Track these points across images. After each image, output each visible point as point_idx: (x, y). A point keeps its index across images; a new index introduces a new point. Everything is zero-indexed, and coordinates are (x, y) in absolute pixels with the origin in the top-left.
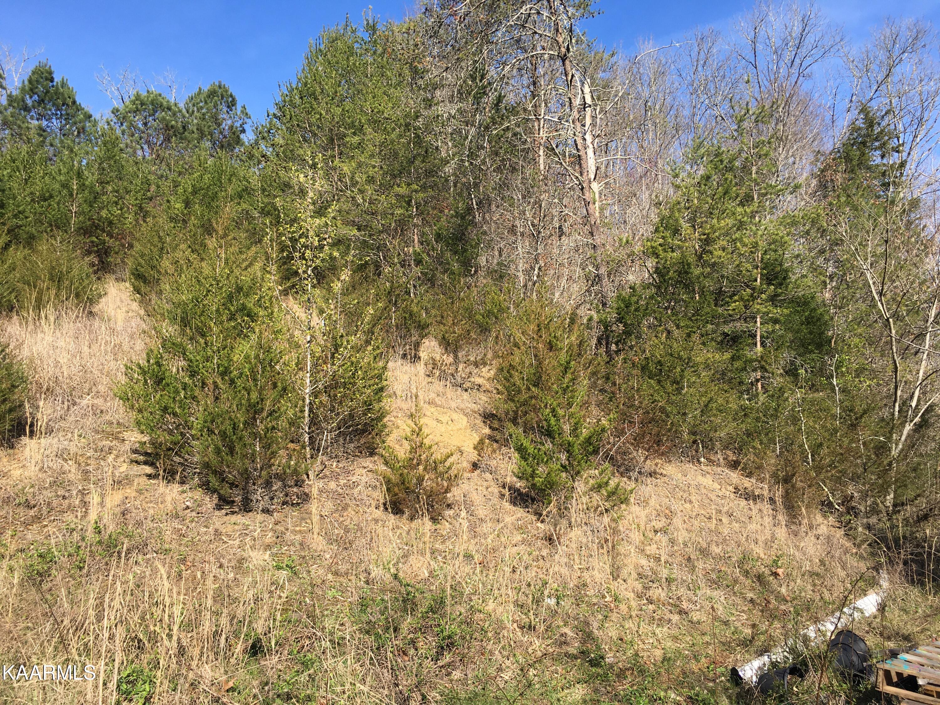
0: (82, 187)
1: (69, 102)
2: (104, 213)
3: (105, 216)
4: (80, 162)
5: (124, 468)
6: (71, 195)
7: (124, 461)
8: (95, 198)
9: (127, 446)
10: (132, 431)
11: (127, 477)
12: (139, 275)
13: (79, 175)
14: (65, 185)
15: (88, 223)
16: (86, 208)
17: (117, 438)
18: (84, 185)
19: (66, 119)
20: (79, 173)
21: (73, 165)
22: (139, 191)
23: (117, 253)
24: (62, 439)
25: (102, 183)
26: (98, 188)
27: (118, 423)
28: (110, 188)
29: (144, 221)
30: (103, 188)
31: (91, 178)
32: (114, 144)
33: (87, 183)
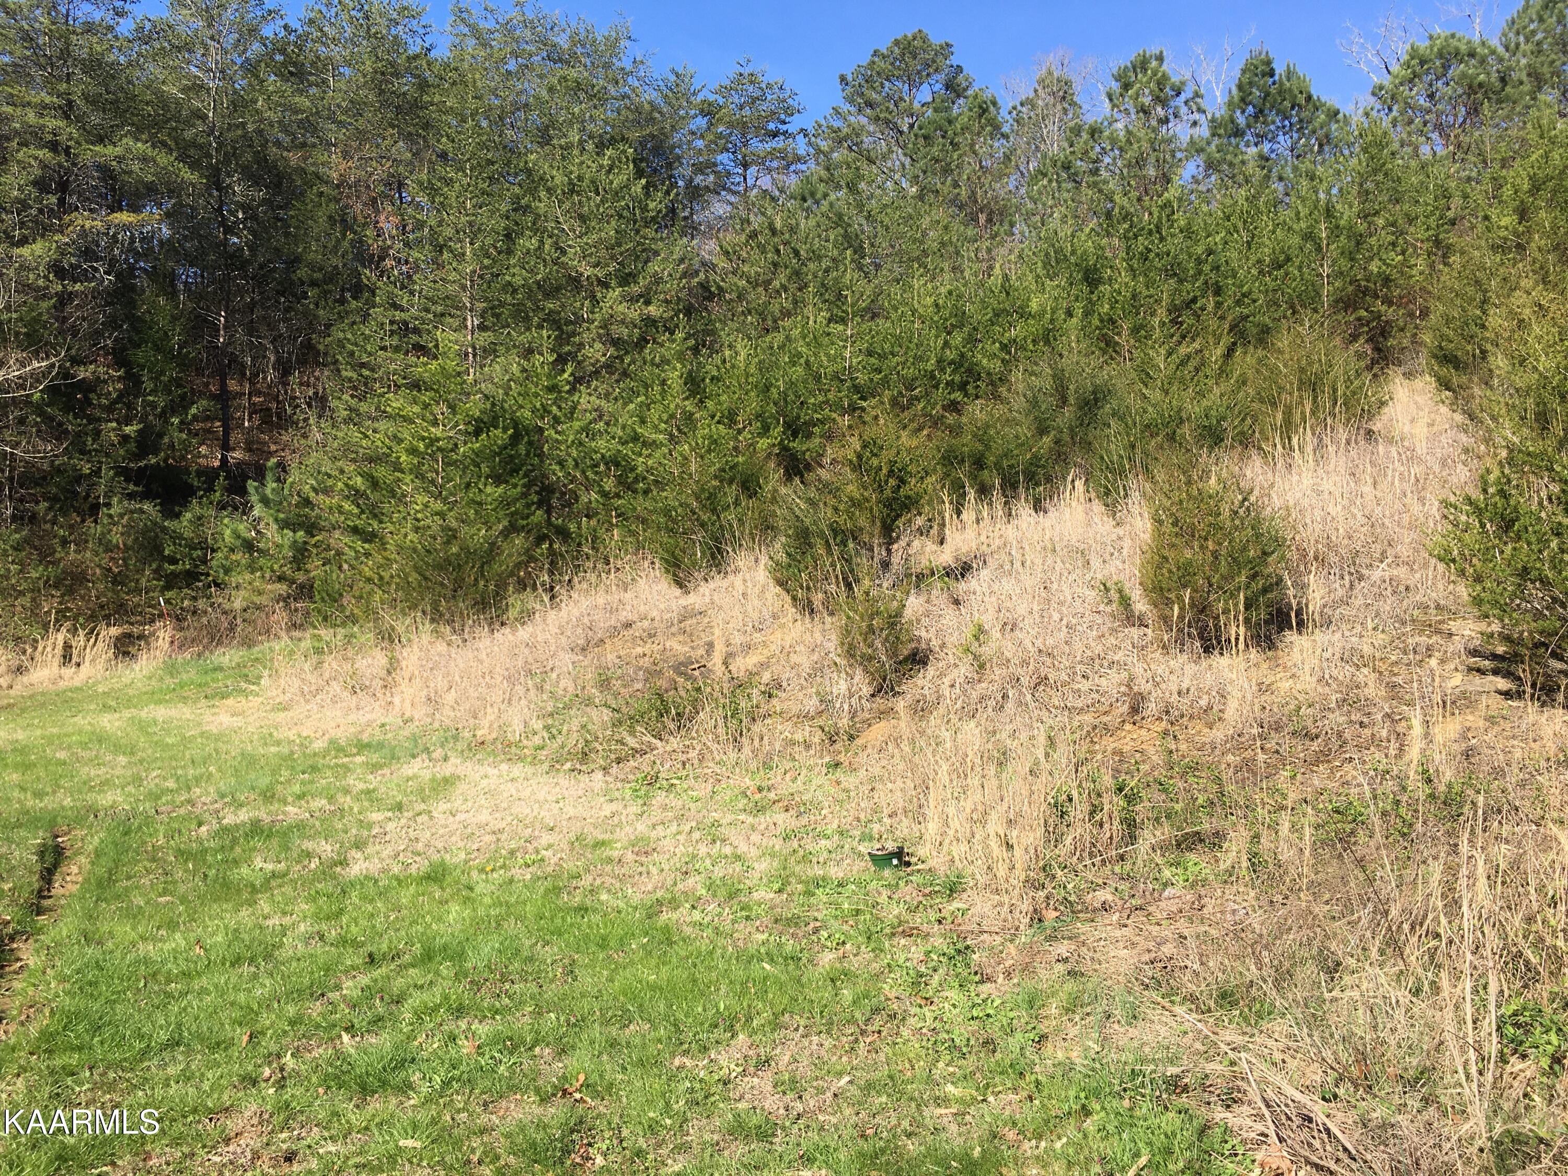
0: (1335, 232)
1: (1301, 99)
2: (1374, 267)
3: (1376, 270)
4: (1328, 193)
5: (1457, 679)
6: (1319, 249)
7: (1456, 669)
8: (1358, 243)
9: (1457, 644)
10: (1464, 618)
11: (1464, 695)
12: (1445, 356)
13: (1329, 212)
14: (1309, 236)
15: (1350, 289)
16: (1344, 264)
17: (1438, 632)
18: (1337, 227)
19: (1298, 130)
20: (1328, 210)
21: (1318, 200)
22: (1432, 213)
23: (1402, 330)
24: (1347, 633)
25: (1366, 217)
26: (1362, 227)
27: (1438, 607)
28: (1381, 222)
29: (1445, 264)
30: (1369, 223)
31: (1347, 213)
32: (1381, 146)
33: (1342, 222)
